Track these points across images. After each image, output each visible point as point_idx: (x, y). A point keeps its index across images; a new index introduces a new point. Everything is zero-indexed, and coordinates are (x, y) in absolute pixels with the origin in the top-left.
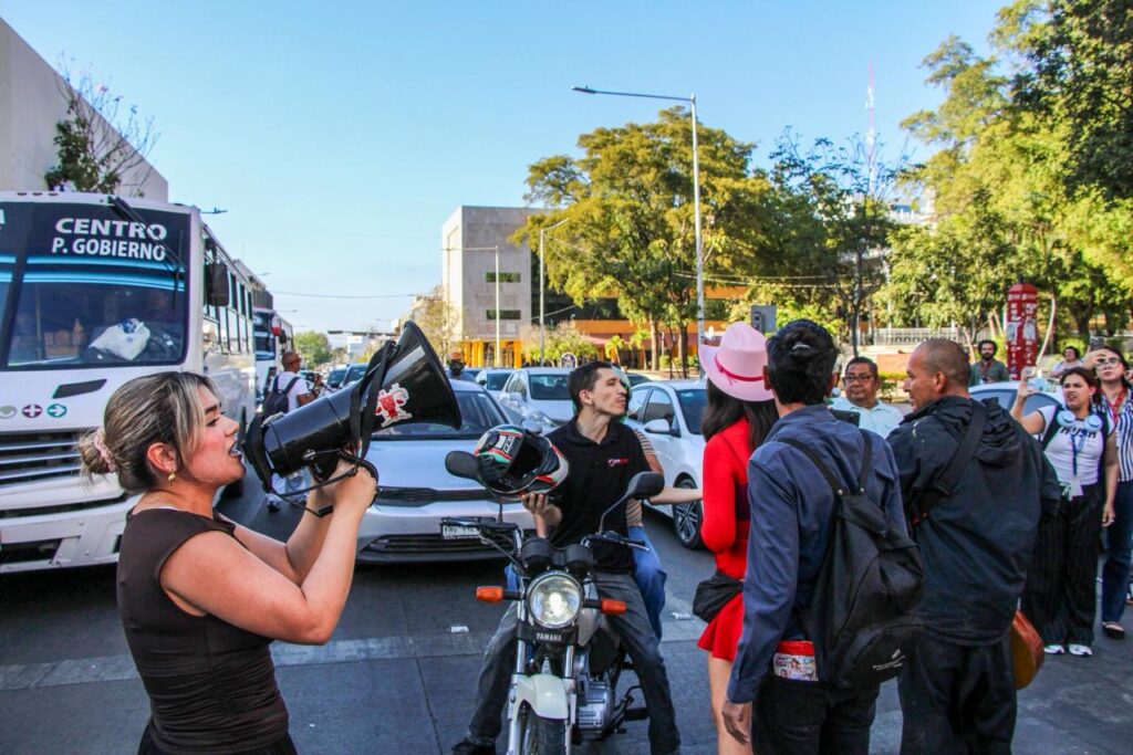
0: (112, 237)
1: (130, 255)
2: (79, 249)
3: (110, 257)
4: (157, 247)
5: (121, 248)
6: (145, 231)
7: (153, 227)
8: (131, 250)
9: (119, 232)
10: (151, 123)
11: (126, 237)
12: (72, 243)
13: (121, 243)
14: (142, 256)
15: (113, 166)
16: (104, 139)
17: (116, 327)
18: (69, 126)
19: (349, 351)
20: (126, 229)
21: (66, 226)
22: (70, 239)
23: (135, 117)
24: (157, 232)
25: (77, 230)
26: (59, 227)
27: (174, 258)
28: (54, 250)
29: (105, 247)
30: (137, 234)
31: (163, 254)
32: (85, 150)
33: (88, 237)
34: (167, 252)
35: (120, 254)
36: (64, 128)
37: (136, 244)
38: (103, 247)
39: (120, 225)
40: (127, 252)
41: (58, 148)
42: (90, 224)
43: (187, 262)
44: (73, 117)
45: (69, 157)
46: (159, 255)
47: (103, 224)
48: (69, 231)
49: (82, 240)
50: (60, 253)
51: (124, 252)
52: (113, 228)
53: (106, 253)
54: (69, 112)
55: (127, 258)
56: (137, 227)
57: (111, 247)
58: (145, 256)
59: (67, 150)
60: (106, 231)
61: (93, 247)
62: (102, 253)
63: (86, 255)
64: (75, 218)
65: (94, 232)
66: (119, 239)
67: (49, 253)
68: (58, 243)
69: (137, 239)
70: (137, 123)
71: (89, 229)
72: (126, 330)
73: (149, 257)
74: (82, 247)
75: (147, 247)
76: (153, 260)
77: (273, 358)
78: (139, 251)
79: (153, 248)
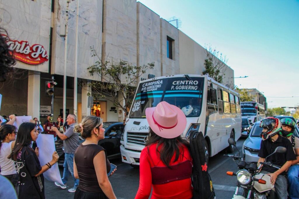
0: (185, 85)
1: (189, 89)
2: (177, 88)
3: (184, 90)
4: (195, 87)
5: (187, 87)
6: (193, 83)
7: (195, 81)
8: (189, 88)
9: (187, 83)
10: (225, 57)
11: (188, 84)
12: (175, 87)
13: (187, 86)
14: (191, 89)
15: (217, 68)
16: (215, 62)
17: (185, 107)
18: (207, 60)
19: (291, 113)
20: (188, 82)
21: (175, 83)
22: (175, 86)
23: (222, 56)
24: (196, 83)
25: (177, 84)
26: (173, 83)
27: (199, 89)
28: (172, 89)
29: (183, 87)
30: (191, 84)
31: (197, 88)
32: (211, 65)
33: (179, 85)
34: (198, 88)
35: (186, 89)
36: (206, 61)
37: (190, 86)
38: (182, 87)
39: (187, 81)
40: (188, 88)
41: (205, 66)
42: (180, 82)
43: (202, 90)
44: (208, 58)
45: (207, 67)
46: (196, 88)
47: (183, 82)
48: (175, 84)
49: (178, 86)
50: (173, 90)
51: (187, 88)
52: (185, 82)
53: (183, 89)
54: (207, 57)
55: (188, 90)
56: (191, 82)
57: (184, 87)
58: (192, 89)
59: (207, 66)
60: (183, 83)
61: (180, 87)
62: (182, 89)
63: (178, 90)
64: (177, 81)
65: (181, 84)
66: (186, 85)
67: (170, 90)
68: (172, 87)
69: (191, 85)
70: (222, 57)
71: (180, 83)
72: (187, 108)
73: (193, 89)
74: (178, 88)
75: (193, 86)
76: (194, 90)
77: (256, 115)
78: (191, 88)
79: (194, 87)
